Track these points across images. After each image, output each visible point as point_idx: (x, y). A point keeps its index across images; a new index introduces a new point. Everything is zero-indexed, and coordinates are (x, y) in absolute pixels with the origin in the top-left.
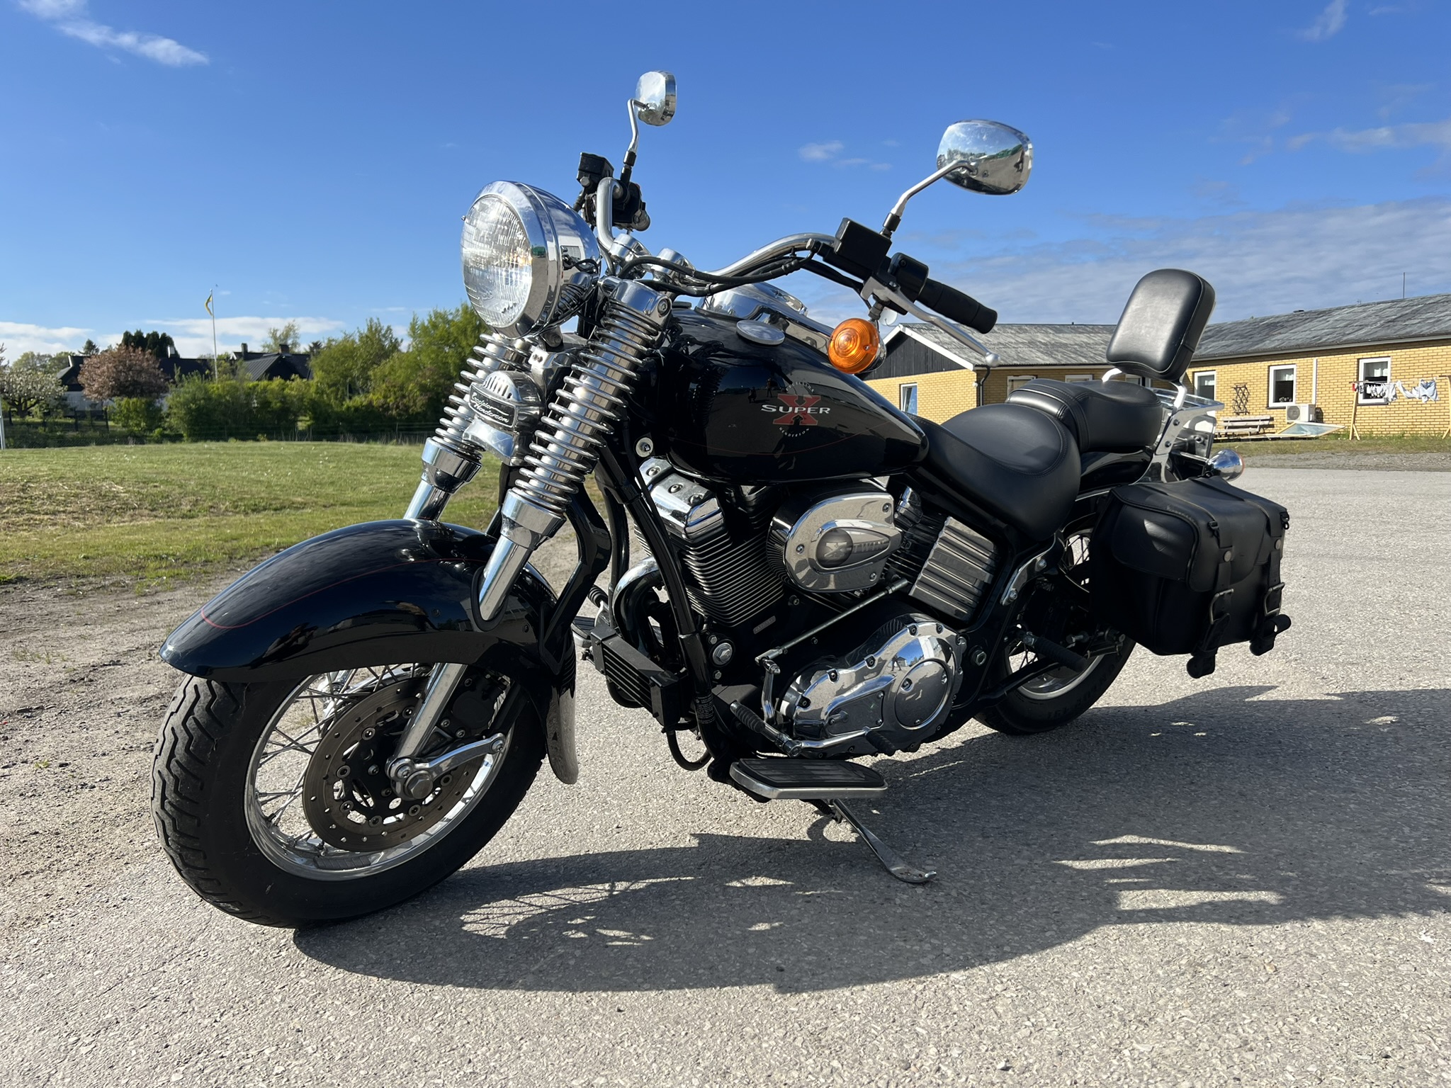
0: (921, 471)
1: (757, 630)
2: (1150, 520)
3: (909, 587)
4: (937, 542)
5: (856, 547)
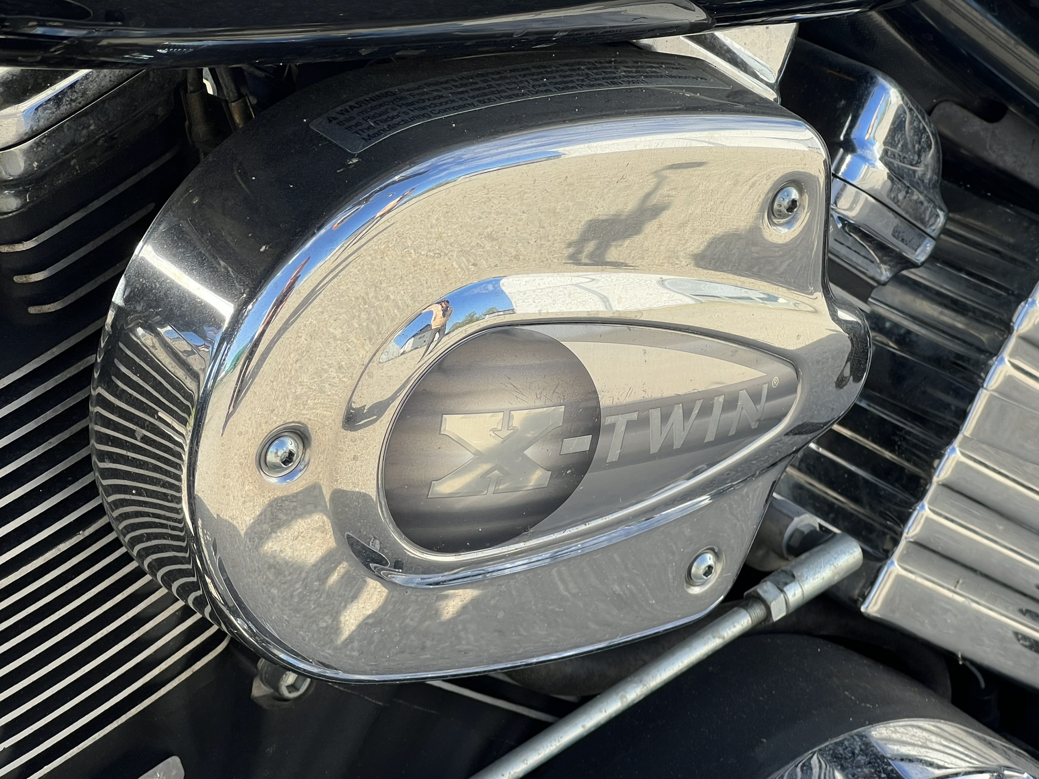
3: (865, 576)
4: (1006, 354)
5: (612, 427)
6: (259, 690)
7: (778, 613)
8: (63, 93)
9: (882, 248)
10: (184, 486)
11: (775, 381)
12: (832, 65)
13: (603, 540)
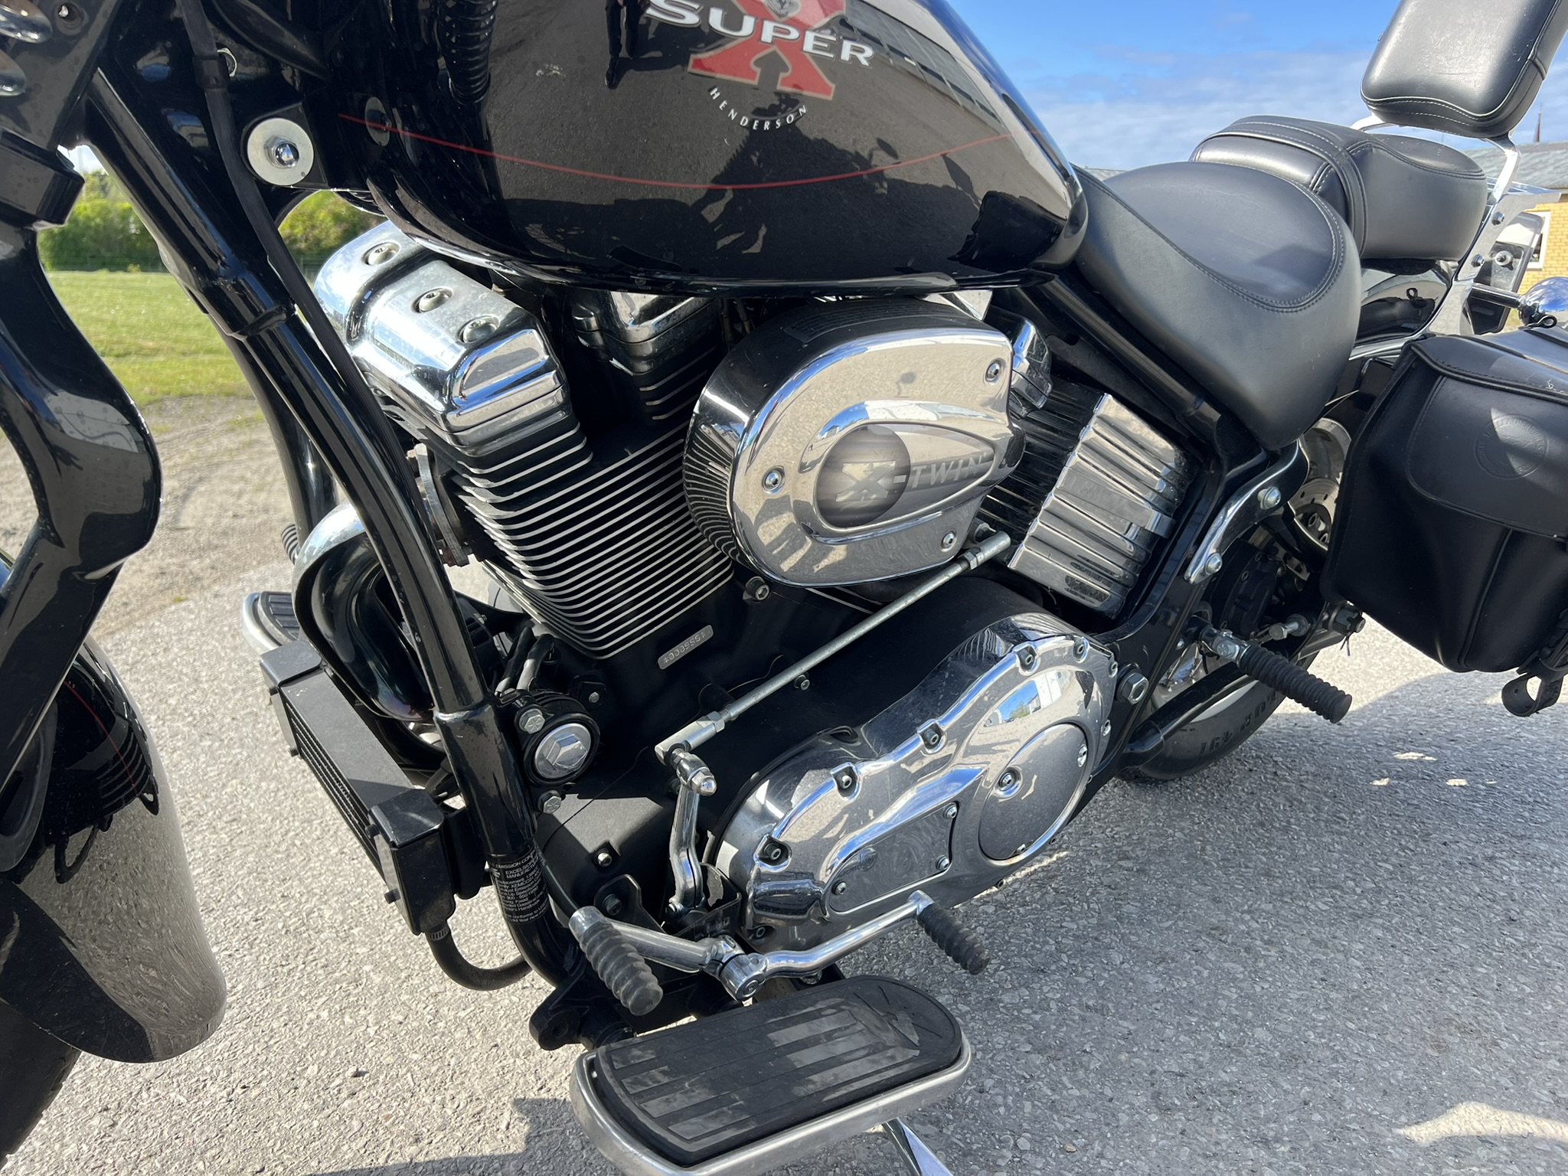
0: (1058, 288)
1: (667, 659)
2: (1504, 410)
3: (1010, 551)
4: (1076, 451)
5: (915, 472)
6: (746, 596)
7: (973, 565)
8: (670, 315)
9: (1023, 399)
10: (728, 497)
11: (985, 454)
12: (1004, 316)
13: (896, 528)
